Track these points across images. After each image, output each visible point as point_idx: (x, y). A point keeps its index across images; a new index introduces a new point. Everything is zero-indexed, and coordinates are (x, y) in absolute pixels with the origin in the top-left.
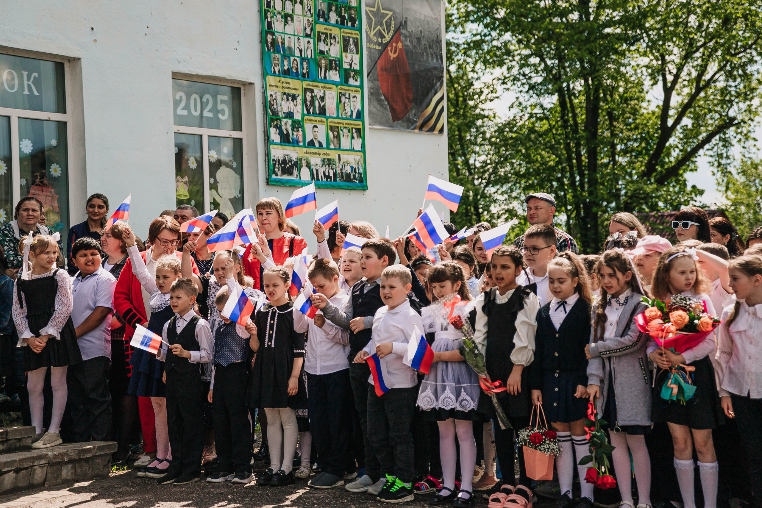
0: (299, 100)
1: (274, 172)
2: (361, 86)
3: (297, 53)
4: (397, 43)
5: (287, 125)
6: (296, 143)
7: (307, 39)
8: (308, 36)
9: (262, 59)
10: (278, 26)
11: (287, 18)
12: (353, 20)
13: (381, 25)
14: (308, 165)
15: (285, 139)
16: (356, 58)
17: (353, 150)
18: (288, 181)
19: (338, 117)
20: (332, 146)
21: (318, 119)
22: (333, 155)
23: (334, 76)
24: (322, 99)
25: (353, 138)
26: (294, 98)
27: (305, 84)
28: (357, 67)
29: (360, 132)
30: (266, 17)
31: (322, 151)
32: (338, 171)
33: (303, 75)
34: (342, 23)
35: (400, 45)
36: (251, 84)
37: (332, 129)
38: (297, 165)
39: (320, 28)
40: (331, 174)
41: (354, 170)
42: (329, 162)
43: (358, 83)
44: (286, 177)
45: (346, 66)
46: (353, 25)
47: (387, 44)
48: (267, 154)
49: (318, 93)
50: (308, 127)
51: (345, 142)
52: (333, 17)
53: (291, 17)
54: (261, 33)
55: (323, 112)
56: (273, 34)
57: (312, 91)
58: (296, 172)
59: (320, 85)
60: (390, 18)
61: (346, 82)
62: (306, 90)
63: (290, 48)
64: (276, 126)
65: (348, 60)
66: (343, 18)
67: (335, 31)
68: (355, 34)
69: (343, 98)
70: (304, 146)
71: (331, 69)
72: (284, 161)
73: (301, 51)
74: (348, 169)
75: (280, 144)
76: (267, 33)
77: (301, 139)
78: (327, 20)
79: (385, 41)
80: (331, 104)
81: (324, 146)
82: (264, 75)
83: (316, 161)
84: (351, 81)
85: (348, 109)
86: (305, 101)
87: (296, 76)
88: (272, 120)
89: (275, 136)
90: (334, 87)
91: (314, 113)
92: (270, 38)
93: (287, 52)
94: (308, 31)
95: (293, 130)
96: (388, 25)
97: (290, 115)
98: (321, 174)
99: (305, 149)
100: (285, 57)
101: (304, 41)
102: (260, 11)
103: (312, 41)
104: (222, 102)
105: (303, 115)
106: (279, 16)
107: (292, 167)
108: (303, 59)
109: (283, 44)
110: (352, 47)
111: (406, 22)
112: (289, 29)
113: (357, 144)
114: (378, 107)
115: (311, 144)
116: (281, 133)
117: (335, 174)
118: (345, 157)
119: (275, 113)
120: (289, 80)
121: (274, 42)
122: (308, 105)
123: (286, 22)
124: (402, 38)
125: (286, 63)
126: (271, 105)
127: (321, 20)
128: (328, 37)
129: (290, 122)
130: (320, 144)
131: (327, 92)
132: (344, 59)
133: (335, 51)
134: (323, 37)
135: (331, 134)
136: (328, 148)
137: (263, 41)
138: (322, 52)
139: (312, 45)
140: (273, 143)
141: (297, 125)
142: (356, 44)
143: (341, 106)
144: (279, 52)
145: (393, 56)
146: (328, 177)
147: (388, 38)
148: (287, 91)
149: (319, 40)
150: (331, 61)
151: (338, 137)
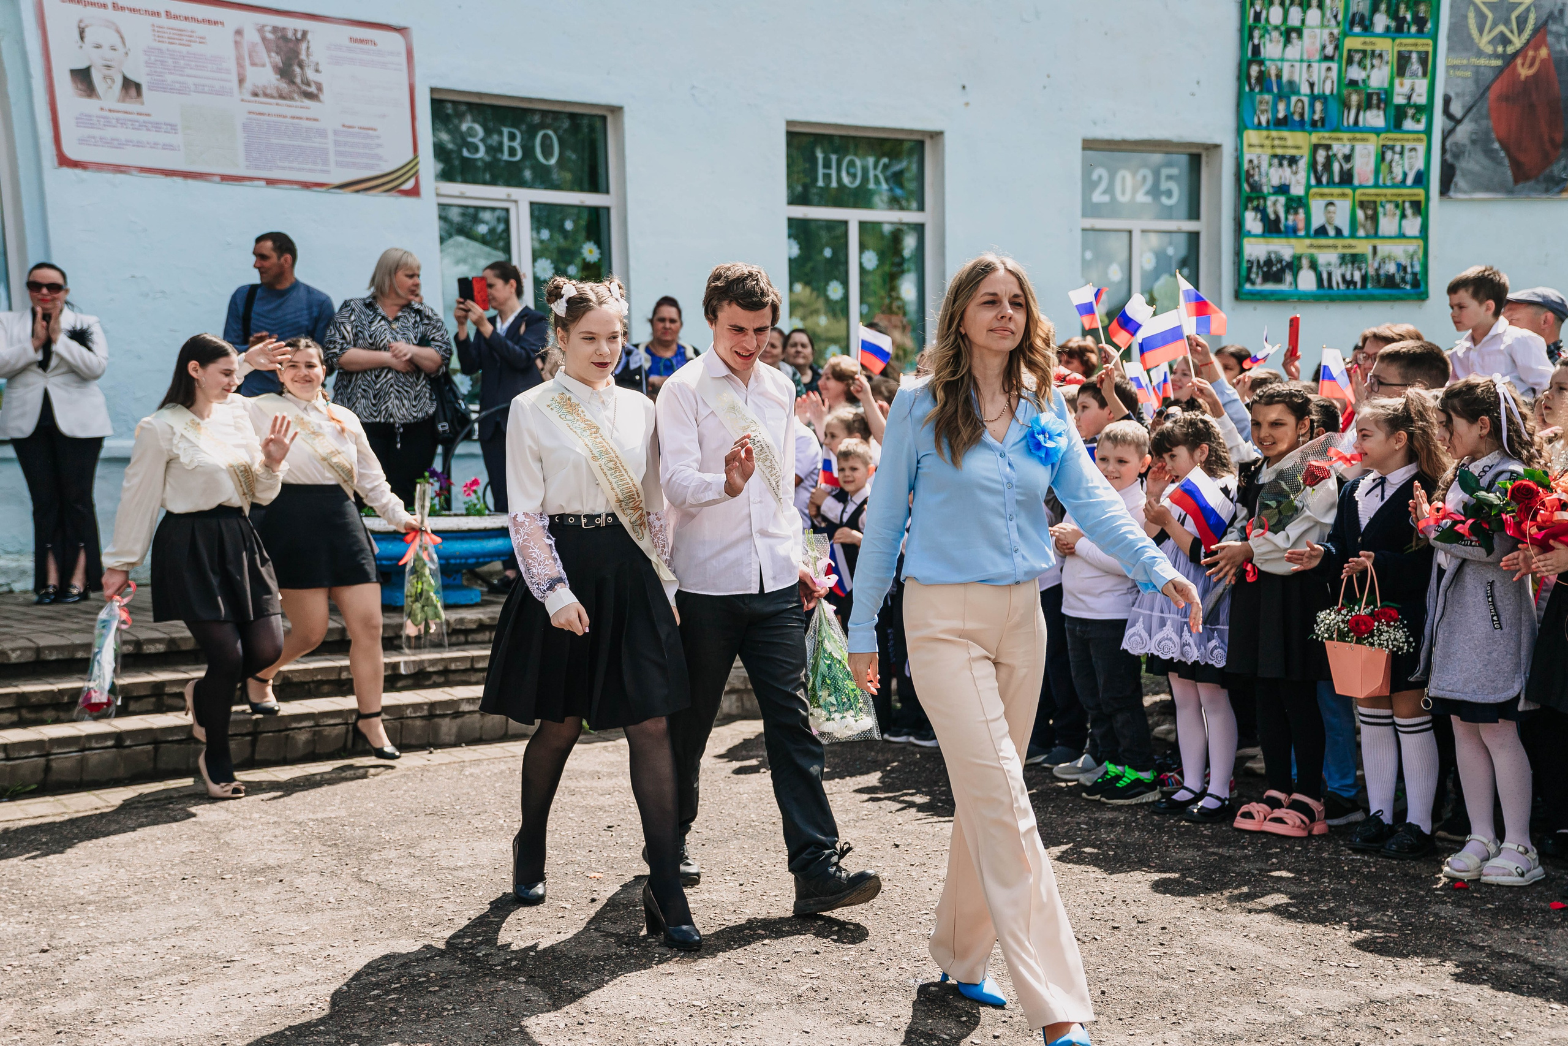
0: (1303, 164)
1: (1249, 279)
2: (1428, 131)
3: (1305, 89)
4: (1537, 48)
5: (1276, 205)
6: (1292, 232)
7: (1325, 65)
8: (1327, 58)
9: (1238, 105)
10: (1271, 49)
11: (1289, 34)
12: (1420, 22)
13: (1507, 22)
14: (1313, 266)
15: (1272, 227)
16: (1422, 85)
17: (1402, 236)
18: (1273, 293)
19: (1376, 185)
20: (1361, 233)
21: (1337, 191)
22: (1363, 247)
23: (1375, 118)
24: (1348, 158)
25: (1403, 216)
26: (1293, 161)
27: (1315, 138)
28: (1421, 99)
29: (1419, 208)
30: (1251, 37)
31: (1340, 242)
32: (1371, 272)
33: (1314, 124)
34: (1399, 30)
35: (1544, 52)
36: (1217, 146)
37: (1362, 205)
38: (1294, 266)
39: (1351, 43)
40: (1357, 277)
41: (1402, 268)
42: (1355, 259)
43: (1421, 126)
44: (1270, 287)
45: (1399, 100)
46: (1420, 31)
47: (1515, 55)
48: (1238, 252)
49: (1340, 149)
50: (1317, 206)
51: (1388, 224)
52: (1381, 21)
53: (1299, 32)
54: (1240, 65)
55: (1347, 178)
56: (1261, 63)
57: (1328, 147)
58: (1288, 277)
59: (1345, 136)
60: (1528, 10)
61: (1398, 125)
62: (1316, 148)
63: (1291, 83)
64: (1256, 209)
65: (1406, 89)
66: (1400, 21)
67: (1384, 45)
68: (1424, 44)
69: (1389, 155)
70: (1308, 236)
71: (1369, 106)
72: (1269, 262)
73: (1312, 85)
74: (1391, 268)
75: (1263, 235)
76: (1250, 63)
77: (1301, 225)
78: (1367, 27)
79: (1510, 50)
80: (1364, 165)
81: (1346, 232)
82: (1240, 131)
83: (1328, 258)
84: (1408, 124)
85: (1398, 172)
86: (1313, 164)
87: (1301, 125)
88: (1250, 199)
89: (1252, 222)
90: (1372, 137)
91: (1331, 183)
92: (1254, 70)
93: (1286, 90)
94: (1329, 50)
95: (1287, 212)
96: (1522, 22)
97: (1283, 189)
98: (1337, 277)
99: (1308, 241)
100: (1280, 97)
101: (1319, 70)
102: (1241, 30)
103: (1334, 66)
104: (1170, 177)
105: (1308, 187)
106: (1275, 34)
107: (1282, 271)
108: (1314, 98)
109: (1279, 76)
110: (1415, 66)
111: (1561, 12)
112: (1293, 52)
113: (1412, 225)
114: (1485, 161)
115: (1322, 232)
116: (1265, 218)
117: (1364, 278)
118: (1384, 248)
119: (1255, 188)
120: (1286, 134)
121: (1262, 77)
122: (1320, 173)
123: (1288, 41)
124: (1550, 39)
125: (1281, 107)
126: (1249, 175)
127: (1357, 29)
128: (1366, 57)
129: (1282, 199)
130: (1339, 232)
131: (1359, 147)
132: (1397, 88)
133: (1378, 77)
134: (1357, 57)
135: (1360, 214)
136: (1353, 235)
137: (1243, 76)
138: (1353, 83)
139: (1334, 74)
140: (1249, 234)
141: (1295, 204)
142: (1423, 60)
143: (1384, 167)
144: (1269, 90)
145: (1524, 72)
146: (1350, 283)
147: (1518, 42)
148: (1279, 151)
149: (1350, 61)
150: (1369, 96)
151: (1374, 219)
